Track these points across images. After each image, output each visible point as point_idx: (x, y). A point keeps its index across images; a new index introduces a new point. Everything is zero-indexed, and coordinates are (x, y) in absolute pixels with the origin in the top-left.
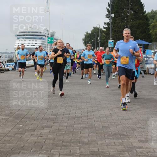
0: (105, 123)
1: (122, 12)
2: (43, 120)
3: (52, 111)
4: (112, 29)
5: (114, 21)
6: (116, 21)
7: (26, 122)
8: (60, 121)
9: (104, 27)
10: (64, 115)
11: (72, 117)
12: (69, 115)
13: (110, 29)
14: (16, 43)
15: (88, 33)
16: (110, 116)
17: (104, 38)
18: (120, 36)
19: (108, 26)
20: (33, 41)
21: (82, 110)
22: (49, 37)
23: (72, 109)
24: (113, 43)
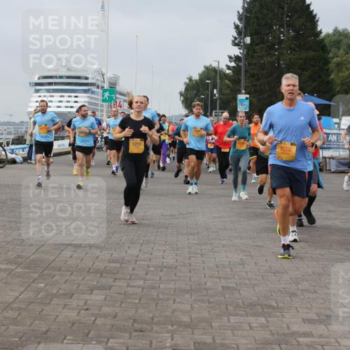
0: (229, 281)
1: (267, 32)
2: (92, 273)
3: (110, 252)
4: (246, 71)
5: (250, 53)
6: (255, 52)
7: (52, 278)
8: (129, 276)
9: (227, 66)
10: (138, 263)
11: (155, 267)
12: (149, 263)
13: (241, 70)
14: (31, 102)
15: (193, 79)
16: (240, 264)
17: (227, 91)
18: (263, 87)
19: (237, 65)
20: (69, 96)
21: (178, 250)
22: (105, 88)
23: (155, 249)
24: (247, 103)
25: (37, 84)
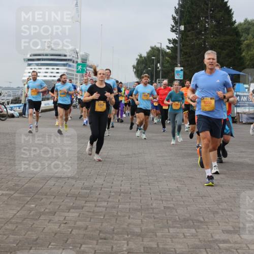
0: (169, 202)
1: (197, 22)
2: (69, 197)
3: (83, 182)
4: (181, 50)
5: (184, 37)
6: (187, 36)
7: (40, 201)
8: (96, 199)
9: (167, 46)
10: (103, 189)
11: (115, 192)
12: (111, 190)
13: (177, 49)
14: (25, 73)
15: (143, 56)
16: (177, 190)
17: (167, 65)
18: (193, 62)
19: (175, 46)
20: (53, 69)
21: (131, 180)
22: (79, 62)
23: (115, 179)
24: (182, 73)
25: (29, 60)
